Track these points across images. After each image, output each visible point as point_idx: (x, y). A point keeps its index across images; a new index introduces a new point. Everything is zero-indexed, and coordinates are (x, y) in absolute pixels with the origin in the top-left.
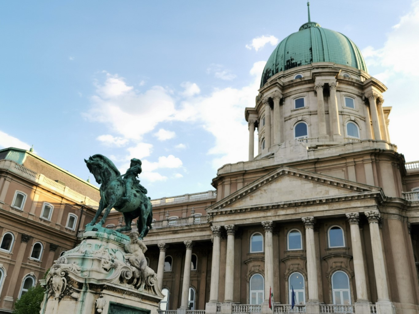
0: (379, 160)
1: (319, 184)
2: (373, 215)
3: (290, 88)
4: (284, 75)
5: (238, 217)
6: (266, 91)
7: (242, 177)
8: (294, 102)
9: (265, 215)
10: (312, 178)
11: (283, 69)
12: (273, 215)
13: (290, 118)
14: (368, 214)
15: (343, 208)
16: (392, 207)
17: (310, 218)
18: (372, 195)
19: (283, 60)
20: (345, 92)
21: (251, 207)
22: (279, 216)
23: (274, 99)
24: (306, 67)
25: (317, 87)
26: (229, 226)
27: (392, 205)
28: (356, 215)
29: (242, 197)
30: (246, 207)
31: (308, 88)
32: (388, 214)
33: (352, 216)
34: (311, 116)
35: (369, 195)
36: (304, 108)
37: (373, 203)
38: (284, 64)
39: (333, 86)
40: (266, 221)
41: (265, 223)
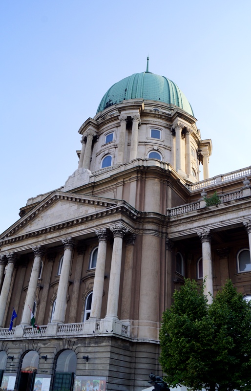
1: (82, 205)
2: (116, 229)
3: (103, 126)
4: (101, 115)
5: (18, 245)
6: (84, 131)
8: (105, 138)
9: (37, 241)
10: (76, 199)
11: (102, 111)
12: (43, 240)
13: (100, 153)
14: (113, 229)
15: (95, 226)
16: (149, 222)
17: (68, 240)
18: (117, 209)
19: (104, 103)
20: (151, 124)
21: (26, 234)
22: (46, 240)
23: (87, 137)
26: (10, 254)
27: (148, 220)
28: (104, 231)
29: (23, 225)
31: (117, 123)
32: (143, 229)
33: (100, 233)
34: (116, 148)
35: (114, 209)
36: (112, 142)
37: (117, 218)
38: (104, 106)
39: (135, 119)
41: (35, 248)
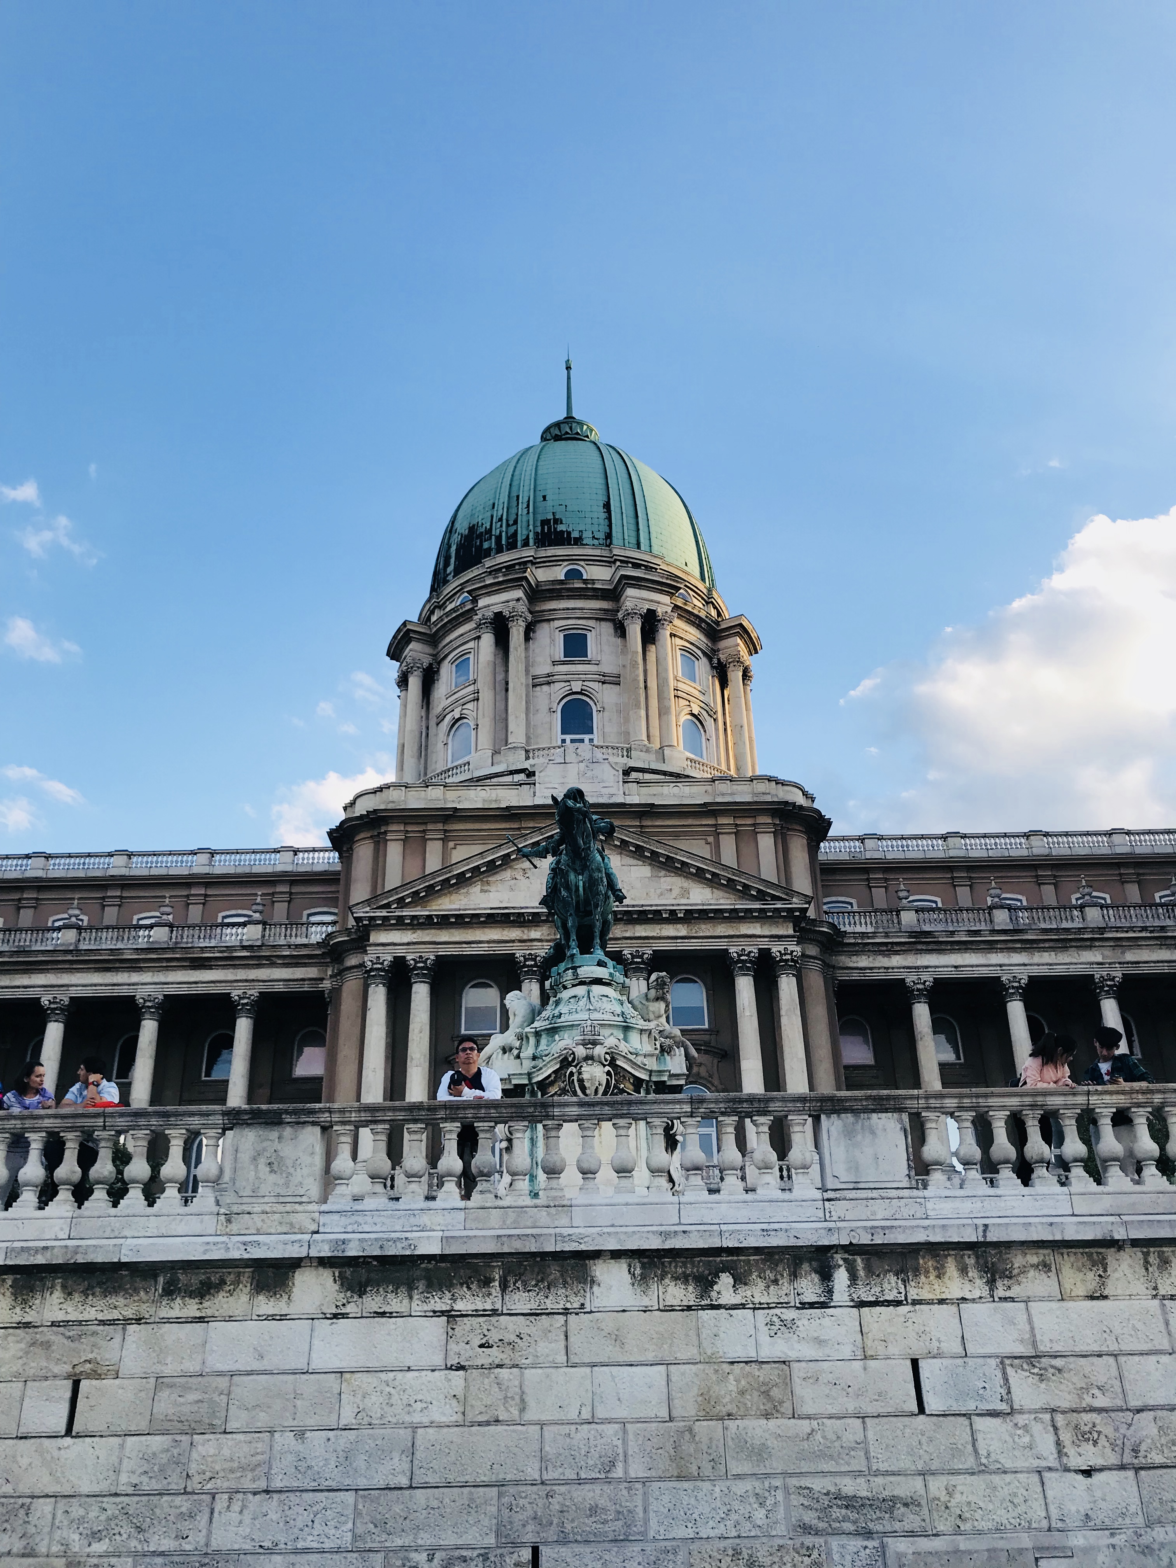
0: (789, 829)
1: (667, 870)
2: (789, 957)
3: (551, 599)
4: (535, 558)
5: (444, 936)
6: (489, 594)
7: (440, 826)
8: (560, 638)
9: (525, 937)
10: (653, 852)
11: (531, 542)
12: (549, 938)
13: (549, 680)
14: (778, 954)
15: (722, 934)
16: (815, 940)
17: (644, 954)
18: (791, 911)
19: (531, 514)
20: (682, 638)
21: (489, 911)
23: (513, 621)
24: (598, 552)
25: (628, 614)
26: (421, 957)
28: (752, 955)
29: (462, 881)
30: (475, 909)
31: (600, 609)
33: (742, 955)
34: (605, 685)
35: (783, 910)
36: (589, 663)
37: (788, 930)
38: (534, 527)
39: (665, 620)
40: (528, 952)
41: (524, 957)
